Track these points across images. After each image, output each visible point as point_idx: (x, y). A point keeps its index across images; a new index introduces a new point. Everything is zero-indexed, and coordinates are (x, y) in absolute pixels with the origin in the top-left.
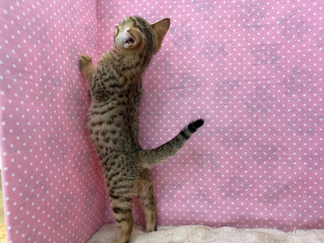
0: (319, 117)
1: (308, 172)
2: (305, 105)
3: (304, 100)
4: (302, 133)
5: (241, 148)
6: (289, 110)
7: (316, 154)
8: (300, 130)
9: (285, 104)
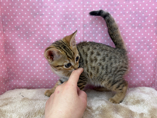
0: (145, 17)
1: (137, 52)
2: (137, 9)
3: (137, 5)
4: (135, 27)
5: (97, 38)
6: (127, 12)
7: (142, 41)
8: (133, 25)
9: (125, 8)
